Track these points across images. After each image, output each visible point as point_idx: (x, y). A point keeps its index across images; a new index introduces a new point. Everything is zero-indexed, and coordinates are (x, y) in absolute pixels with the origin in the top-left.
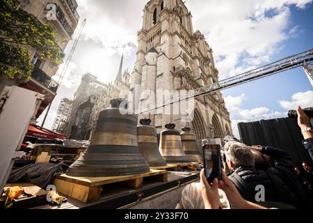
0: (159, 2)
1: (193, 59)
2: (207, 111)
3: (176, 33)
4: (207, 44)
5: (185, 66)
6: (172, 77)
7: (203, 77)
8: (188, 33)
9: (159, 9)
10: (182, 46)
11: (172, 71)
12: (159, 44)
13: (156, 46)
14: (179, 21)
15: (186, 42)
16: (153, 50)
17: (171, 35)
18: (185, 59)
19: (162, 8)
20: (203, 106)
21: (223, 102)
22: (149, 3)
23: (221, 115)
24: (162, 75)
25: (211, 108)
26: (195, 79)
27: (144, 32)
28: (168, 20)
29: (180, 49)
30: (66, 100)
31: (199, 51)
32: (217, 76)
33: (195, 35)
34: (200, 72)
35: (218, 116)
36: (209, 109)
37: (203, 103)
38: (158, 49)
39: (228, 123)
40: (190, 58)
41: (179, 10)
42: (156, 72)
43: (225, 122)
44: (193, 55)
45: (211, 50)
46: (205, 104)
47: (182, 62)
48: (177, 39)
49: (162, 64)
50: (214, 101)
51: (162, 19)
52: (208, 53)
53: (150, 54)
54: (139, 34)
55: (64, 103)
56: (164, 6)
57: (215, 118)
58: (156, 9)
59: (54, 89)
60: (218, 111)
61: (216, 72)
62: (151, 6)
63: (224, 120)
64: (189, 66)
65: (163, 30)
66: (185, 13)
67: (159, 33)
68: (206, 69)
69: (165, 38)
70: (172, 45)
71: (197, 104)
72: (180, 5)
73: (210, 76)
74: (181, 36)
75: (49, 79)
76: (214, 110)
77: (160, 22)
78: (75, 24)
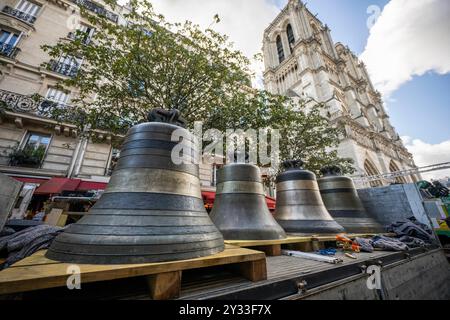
1: (344, 90)
2: (381, 160)
3: (321, 68)
7: (364, 112)
8: (331, 59)
10: (331, 82)
14: (320, 48)
17: (315, 71)
20: (374, 154)
23: (401, 161)
25: (386, 154)
26: (353, 117)
28: (306, 53)
32: (380, 102)
34: (359, 106)
35: (397, 163)
36: (383, 156)
37: (373, 150)
43: (408, 169)
44: (344, 86)
45: (362, 64)
46: (377, 150)
47: (338, 104)
48: (325, 76)
50: (387, 142)
51: (297, 52)
56: (297, 36)
57: (393, 167)
60: (395, 155)
61: (376, 96)
65: (302, 66)
70: (319, 85)
73: (370, 106)
74: (326, 70)
76: (390, 156)
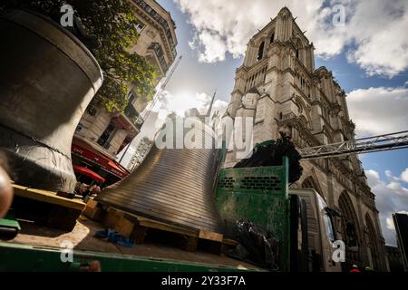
0: (269, 34)
1: (312, 104)
2: (330, 185)
3: (289, 70)
4: (336, 85)
5: (297, 114)
6: (276, 126)
7: (327, 131)
8: (306, 70)
9: (267, 42)
10: (295, 86)
11: (278, 118)
12: (263, 83)
13: (259, 85)
14: (294, 55)
15: (303, 82)
16: (254, 90)
17: (281, 72)
18: (298, 103)
19: (272, 41)
20: (324, 175)
21: (363, 174)
22: (255, 37)
23: (357, 196)
24: (262, 122)
25: (339, 181)
26: (312, 133)
27: (245, 69)
28: (279, 55)
29: (292, 91)
30: (146, 140)
31: (322, 93)
32: (351, 132)
33: (318, 72)
34: (322, 123)
35: (352, 197)
36: (334, 182)
37: (323, 171)
38: (260, 89)
39: (370, 212)
40: (306, 103)
41: (295, 42)
42: (254, 118)
43: (365, 209)
44: (312, 99)
45: (343, 93)
46: (328, 172)
47: (293, 108)
48: (290, 78)
49: (265, 108)
50: (345, 170)
51: (270, 53)
52: (338, 97)
53: (249, 95)
54: (238, 71)
55: (143, 143)
56: (275, 38)
57: (344, 198)
58: (263, 43)
59: (139, 126)
60: (351, 187)
61: (350, 125)
62: (258, 39)
63: (363, 206)
64: (304, 113)
65: (270, 66)
66: (304, 44)
67: (265, 70)
68: (332, 121)
69: (273, 76)
70: (280, 85)
71: (313, 169)
72: (298, 36)
73: (338, 131)
74: (295, 74)
75: (137, 115)
76: (344, 186)
77: (267, 57)
78: (171, 61)
